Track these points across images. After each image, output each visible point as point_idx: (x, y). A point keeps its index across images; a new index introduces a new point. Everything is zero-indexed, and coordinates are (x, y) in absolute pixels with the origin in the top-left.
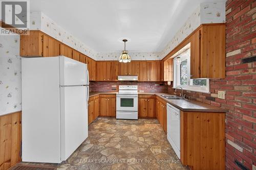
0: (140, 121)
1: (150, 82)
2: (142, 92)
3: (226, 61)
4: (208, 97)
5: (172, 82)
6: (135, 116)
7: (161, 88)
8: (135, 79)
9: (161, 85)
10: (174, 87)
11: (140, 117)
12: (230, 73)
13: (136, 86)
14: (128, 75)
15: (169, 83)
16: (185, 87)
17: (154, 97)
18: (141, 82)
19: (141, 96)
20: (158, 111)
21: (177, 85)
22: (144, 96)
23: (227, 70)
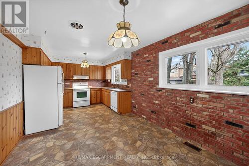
0: (92, 106)
1: (97, 80)
2: (91, 87)
3: (132, 73)
4: (127, 87)
5: (111, 80)
6: (88, 103)
7: (103, 84)
8: (87, 78)
9: (103, 82)
10: (112, 83)
11: (91, 104)
12: (132, 78)
13: (87, 83)
14: (81, 75)
15: (109, 81)
16: (118, 83)
17: (101, 90)
18: (91, 80)
19: (92, 90)
20: (104, 98)
21: (113, 82)
22: (94, 90)
23: (132, 76)
